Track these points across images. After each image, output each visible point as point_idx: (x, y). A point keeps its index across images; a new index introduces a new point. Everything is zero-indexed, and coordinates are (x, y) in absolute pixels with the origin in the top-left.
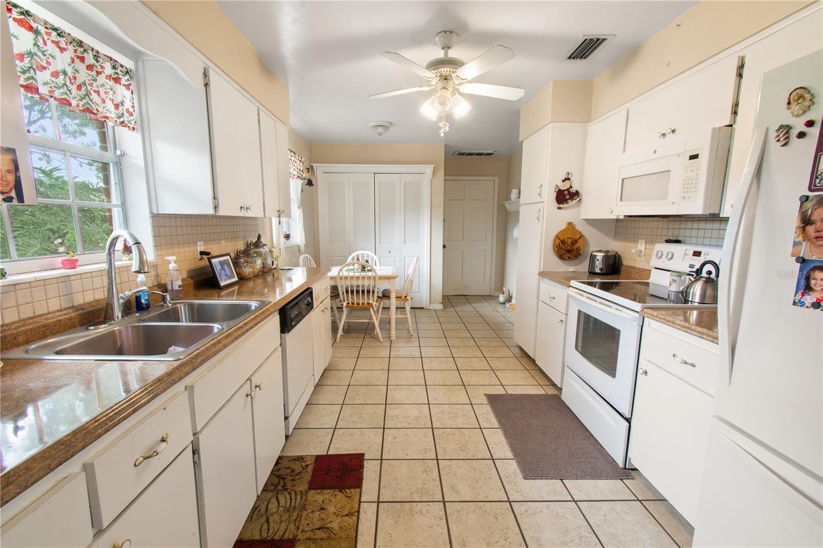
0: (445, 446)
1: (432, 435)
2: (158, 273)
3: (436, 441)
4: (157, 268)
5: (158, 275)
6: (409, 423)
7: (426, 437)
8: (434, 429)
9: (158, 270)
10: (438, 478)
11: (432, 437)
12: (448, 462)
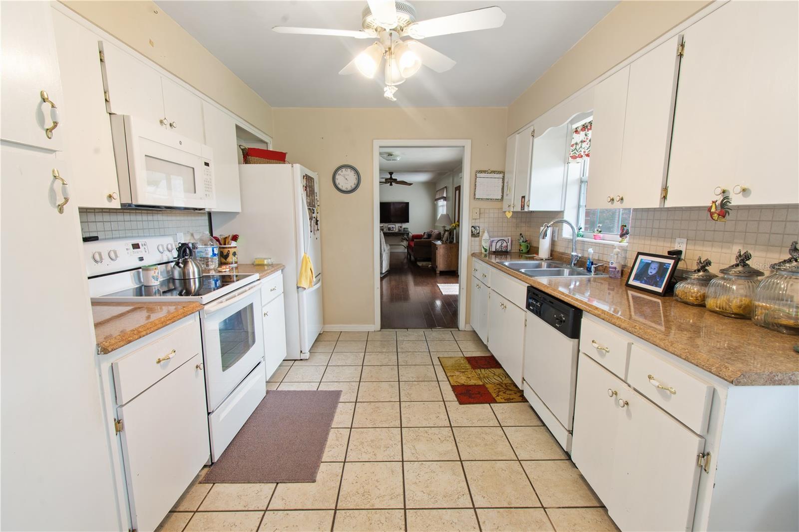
0: (392, 411)
1: (402, 420)
2: (626, 256)
3: (399, 414)
4: (626, 253)
5: (626, 258)
6: (427, 432)
7: (409, 418)
8: (400, 426)
9: (627, 254)
10: (401, 391)
11: (402, 418)
12: (393, 400)
